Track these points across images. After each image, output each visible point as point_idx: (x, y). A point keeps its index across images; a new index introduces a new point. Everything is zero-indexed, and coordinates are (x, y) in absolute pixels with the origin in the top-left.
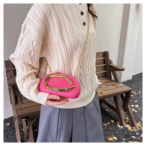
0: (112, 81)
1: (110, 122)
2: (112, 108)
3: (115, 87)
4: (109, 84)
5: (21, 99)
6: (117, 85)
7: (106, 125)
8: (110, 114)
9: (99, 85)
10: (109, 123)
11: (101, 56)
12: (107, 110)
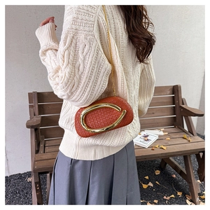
0: (184, 131)
1: (176, 195)
2: (181, 173)
3: (185, 141)
4: (177, 136)
5: (45, 147)
6: (189, 139)
7: (168, 198)
8: (178, 182)
9: (160, 136)
10: (173, 196)
11: (169, 92)
12: (174, 176)
